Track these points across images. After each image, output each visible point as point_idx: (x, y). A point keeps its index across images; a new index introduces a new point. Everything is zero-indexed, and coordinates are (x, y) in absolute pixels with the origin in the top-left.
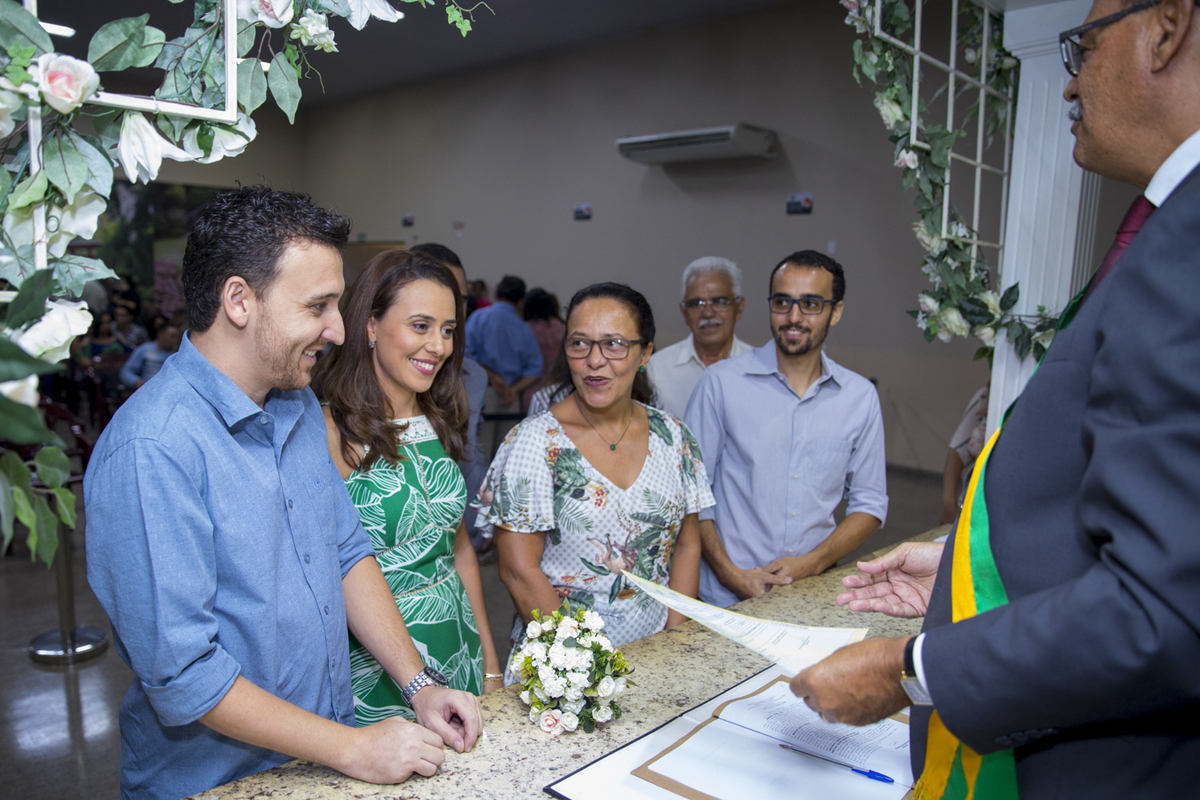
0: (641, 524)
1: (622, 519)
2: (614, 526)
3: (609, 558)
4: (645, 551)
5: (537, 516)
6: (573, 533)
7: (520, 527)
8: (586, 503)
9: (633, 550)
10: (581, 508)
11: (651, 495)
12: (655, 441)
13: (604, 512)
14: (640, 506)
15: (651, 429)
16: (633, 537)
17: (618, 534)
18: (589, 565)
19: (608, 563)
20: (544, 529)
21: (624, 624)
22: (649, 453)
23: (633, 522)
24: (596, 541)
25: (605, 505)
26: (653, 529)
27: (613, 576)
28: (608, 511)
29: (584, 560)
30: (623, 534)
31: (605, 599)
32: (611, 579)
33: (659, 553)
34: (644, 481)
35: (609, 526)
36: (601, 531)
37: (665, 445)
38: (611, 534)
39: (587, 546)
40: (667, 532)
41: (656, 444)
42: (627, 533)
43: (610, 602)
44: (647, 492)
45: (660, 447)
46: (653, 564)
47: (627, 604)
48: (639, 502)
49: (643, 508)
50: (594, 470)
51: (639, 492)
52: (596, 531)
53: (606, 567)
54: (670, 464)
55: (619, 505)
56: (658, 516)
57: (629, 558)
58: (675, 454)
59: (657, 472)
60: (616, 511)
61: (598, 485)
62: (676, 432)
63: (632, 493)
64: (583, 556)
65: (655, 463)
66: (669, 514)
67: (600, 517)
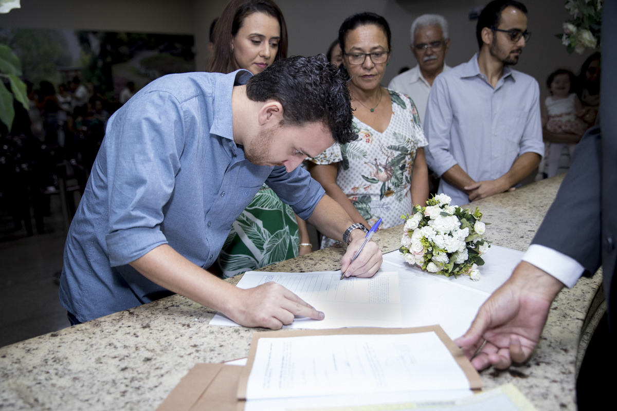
0: (394, 152)
1: (383, 150)
2: (379, 154)
3: (377, 173)
4: (397, 168)
5: (332, 154)
6: (356, 161)
7: (322, 161)
8: (361, 142)
9: (391, 168)
10: (358, 145)
11: (397, 135)
12: (395, 107)
13: (372, 146)
14: (392, 142)
15: (392, 100)
16: (390, 160)
17: (381, 158)
18: (367, 179)
19: (377, 176)
20: (337, 161)
21: (390, 211)
22: (393, 113)
23: (390, 151)
24: (370, 164)
25: (371, 142)
26: (401, 155)
27: (381, 183)
28: (374, 145)
29: (363, 176)
30: (384, 158)
31: (377, 198)
32: (379, 185)
33: (406, 169)
34: (392, 128)
35: (376, 154)
36: (372, 157)
37: (402, 109)
38: (377, 159)
39: (365, 167)
40: (409, 156)
41: (397, 108)
42: (386, 158)
43: (381, 199)
44: (395, 134)
45: (399, 110)
46: (403, 175)
47: (390, 199)
48: (391, 139)
49: (394, 143)
50: (362, 123)
51: (390, 134)
52: (369, 157)
53: (376, 178)
54: (406, 119)
55: (380, 141)
56: (403, 147)
57: (389, 172)
58: (408, 114)
59: (399, 123)
60: (379, 145)
61: (366, 132)
62: (407, 102)
63: (386, 135)
64: (363, 174)
65: (397, 118)
66: (410, 146)
67: (371, 149)
